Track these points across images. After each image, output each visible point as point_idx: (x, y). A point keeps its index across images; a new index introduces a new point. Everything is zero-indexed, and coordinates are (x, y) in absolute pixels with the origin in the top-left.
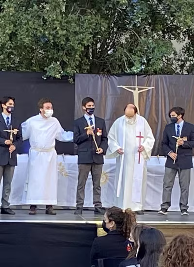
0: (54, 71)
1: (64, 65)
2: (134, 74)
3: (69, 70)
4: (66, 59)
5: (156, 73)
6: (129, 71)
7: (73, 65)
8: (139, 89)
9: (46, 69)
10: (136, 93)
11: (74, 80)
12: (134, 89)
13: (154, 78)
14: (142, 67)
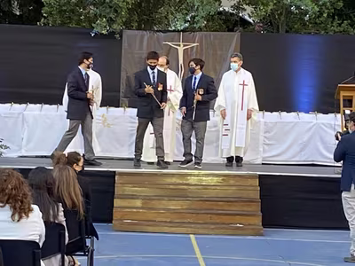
0: (101, 27)
1: (111, 21)
2: (178, 31)
3: (115, 26)
4: (113, 16)
5: (201, 29)
6: (173, 28)
7: (119, 21)
8: (184, 46)
9: (93, 25)
10: (181, 50)
11: (121, 36)
12: (179, 45)
13: (198, 34)
14: (187, 25)
